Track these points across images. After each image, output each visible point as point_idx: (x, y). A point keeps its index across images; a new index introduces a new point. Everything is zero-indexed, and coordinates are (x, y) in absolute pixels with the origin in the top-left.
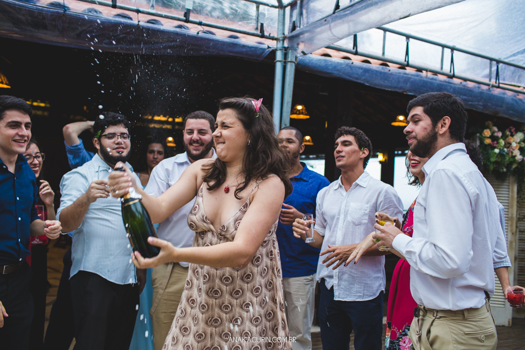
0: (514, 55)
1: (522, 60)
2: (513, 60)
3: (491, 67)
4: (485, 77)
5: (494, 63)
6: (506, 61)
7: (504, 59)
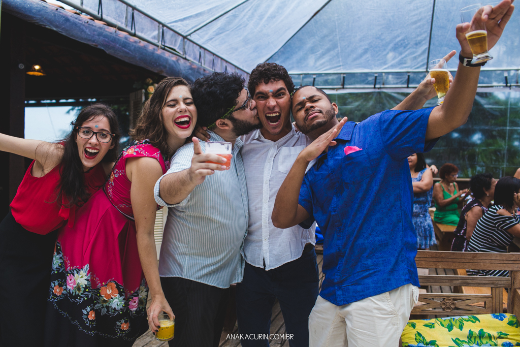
0: (176, 22)
1: (179, 27)
2: (173, 26)
3: (159, 30)
4: (154, 38)
5: (161, 26)
6: (169, 25)
7: (168, 23)
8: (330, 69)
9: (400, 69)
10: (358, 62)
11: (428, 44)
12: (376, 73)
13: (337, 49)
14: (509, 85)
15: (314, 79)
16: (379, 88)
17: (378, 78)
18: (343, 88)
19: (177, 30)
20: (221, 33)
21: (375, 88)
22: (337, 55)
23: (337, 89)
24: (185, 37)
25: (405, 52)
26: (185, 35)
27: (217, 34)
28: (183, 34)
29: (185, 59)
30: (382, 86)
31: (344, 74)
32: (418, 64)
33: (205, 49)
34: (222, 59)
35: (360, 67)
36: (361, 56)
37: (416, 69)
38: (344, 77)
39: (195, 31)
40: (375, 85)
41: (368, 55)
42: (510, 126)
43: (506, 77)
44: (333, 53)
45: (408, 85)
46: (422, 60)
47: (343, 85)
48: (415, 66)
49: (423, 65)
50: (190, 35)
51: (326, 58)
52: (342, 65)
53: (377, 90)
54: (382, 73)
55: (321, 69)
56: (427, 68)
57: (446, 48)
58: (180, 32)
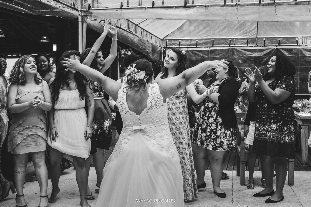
3: (128, 23)
7: (131, 20)
8: (206, 37)
9: (243, 36)
10: (221, 33)
11: (257, 24)
12: (230, 39)
13: (210, 27)
14: (298, 45)
15: (197, 41)
16: (232, 47)
17: (231, 41)
18: (213, 47)
19: (134, 22)
20: (153, 22)
21: (230, 46)
22: (210, 30)
23: (210, 47)
24: (136, 25)
25: (245, 28)
26: (137, 24)
27: (151, 23)
28: (136, 23)
29: (137, 36)
30: (234, 46)
31: (213, 39)
32: (252, 34)
33: (144, 29)
34: (150, 33)
35: (221, 36)
36: (222, 30)
37: (251, 36)
38: (213, 41)
39: (142, 22)
40: (230, 45)
41: (226, 30)
42: (300, 66)
43: (297, 41)
44: (207, 29)
45: (247, 45)
46: (254, 32)
47: (213, 45)
48: (250, 35)
49: (254, 35)
50: (139, 24)
51: (204, 31)
52: (212, 35)
53: (231, 48)
54: (234, 38)
55: (201, 36)
56: (257, 36)
57: (266, 26)
58: (135, 23)
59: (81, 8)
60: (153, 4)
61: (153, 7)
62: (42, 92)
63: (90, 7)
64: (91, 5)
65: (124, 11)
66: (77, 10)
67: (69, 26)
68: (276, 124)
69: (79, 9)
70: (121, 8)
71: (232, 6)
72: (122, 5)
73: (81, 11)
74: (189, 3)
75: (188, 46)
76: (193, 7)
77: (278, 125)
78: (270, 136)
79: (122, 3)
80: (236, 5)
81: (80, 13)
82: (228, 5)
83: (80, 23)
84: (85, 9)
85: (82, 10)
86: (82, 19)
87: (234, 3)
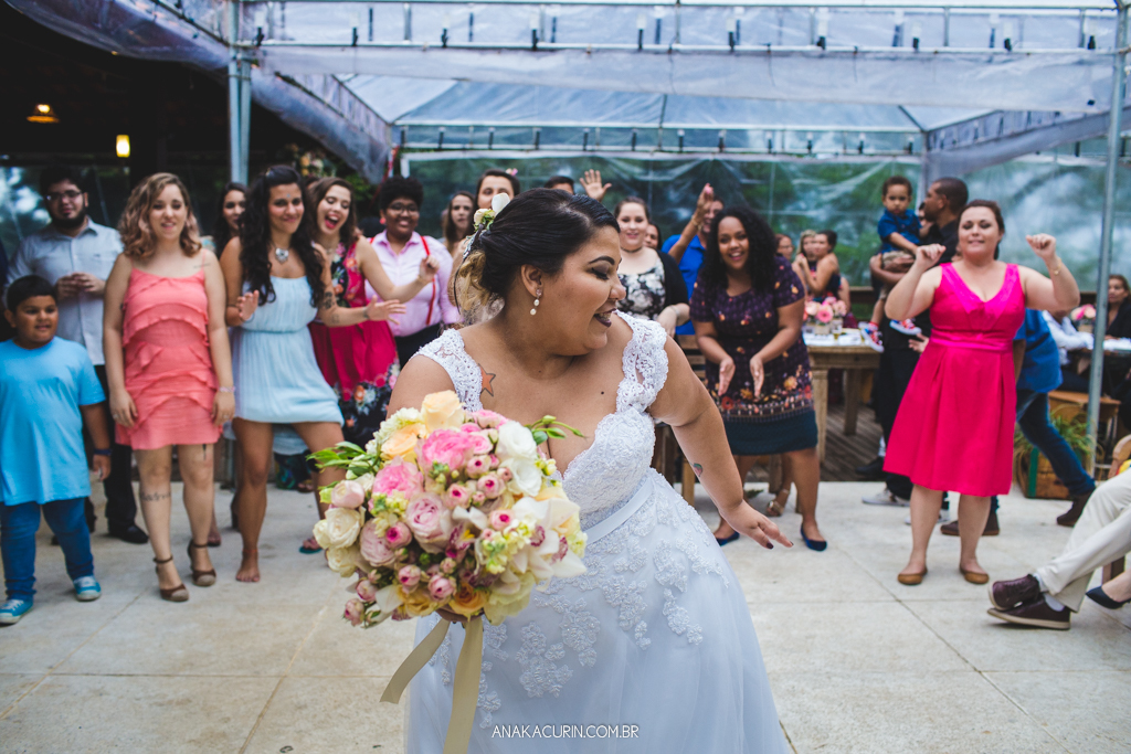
9: (623, 122)
12: (587, 128)
15: (491, 133)
16: (591, 151)
17: (589, 135)
18: (538, 149)
21: (585, 150)
23: (528, 151)
24: (341, 83)
26: (341, 80)
29: (341, 115)
30: (597, 148)
31: (537, 127)
33: (354, 95)
34: (366, 105)
37: (645, 123)
38: (537, 133)
40: (584, 146)
45: (633, 147)
47: (537, 143)
48: (644, 119)
49: (655, 119)
59: (236, 39)
60: (444, 39)
61: (445, 47)
62: (202, 282)
63: (260, 37)
64: (265, 31)
65: (362, 53)
66: (226, 44)
67: (192, 87)
68: (793, 374)
69: (231, 41)
70: (354, 45)
71: (657, 53)
72: (355, 38)
73: (237, 48)
74: (543, 40)
75: (468, 146)
76: (552, 50)
77: (798, 374)
78: (790, 404)
79: (355, 30)
80: (670, 51)
81: (232, 53)
82: (648, 51)
83: (233, 84)
84: (247, 43)
85: (239, 43)
86: (239, 70)
87: (664, 46)
